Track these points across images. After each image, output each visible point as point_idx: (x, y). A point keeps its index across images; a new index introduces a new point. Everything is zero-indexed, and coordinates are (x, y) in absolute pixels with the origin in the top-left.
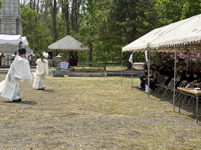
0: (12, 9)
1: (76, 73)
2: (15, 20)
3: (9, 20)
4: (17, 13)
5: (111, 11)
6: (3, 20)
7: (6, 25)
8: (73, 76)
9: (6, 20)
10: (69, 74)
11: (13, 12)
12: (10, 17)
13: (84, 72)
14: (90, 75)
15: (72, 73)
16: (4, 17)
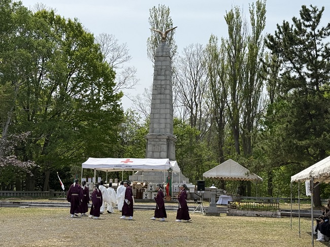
0: (163, 126)
1: (237, 212)
2: (165, 140)
3: (157, 140)
4: (168, 130)
5: (287, 125)
6: (151, 140)
7: (154, 146)
8: (232, 216)
9: (155, 140)
10: (228, 212)
11: (163, 130)
12: (160, 135)
13: (248, 210)
14: (257, 215)
15: (232, 211)
16: (152, 135)
